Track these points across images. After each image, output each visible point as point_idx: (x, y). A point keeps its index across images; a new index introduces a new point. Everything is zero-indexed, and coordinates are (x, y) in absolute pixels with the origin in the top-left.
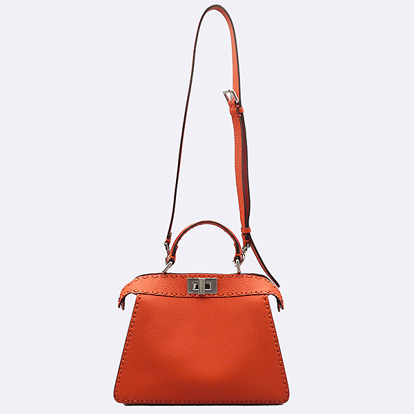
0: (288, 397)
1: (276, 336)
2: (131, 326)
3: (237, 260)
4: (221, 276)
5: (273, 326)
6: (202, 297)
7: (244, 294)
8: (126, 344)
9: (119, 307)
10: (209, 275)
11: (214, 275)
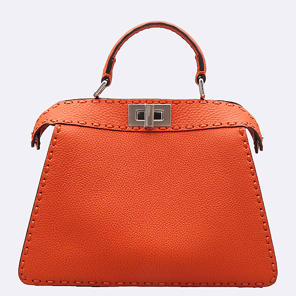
0: (275, 277)
1: (257, 187)
2: (45, 171)
3: (201, 79)
4: (176, 103)
5: (254, 173)
6: (149, 131)
7: (210, 126)
8: (38, 198)
9: (33, 146)
10: (159, 101)
11: (166, 101)
